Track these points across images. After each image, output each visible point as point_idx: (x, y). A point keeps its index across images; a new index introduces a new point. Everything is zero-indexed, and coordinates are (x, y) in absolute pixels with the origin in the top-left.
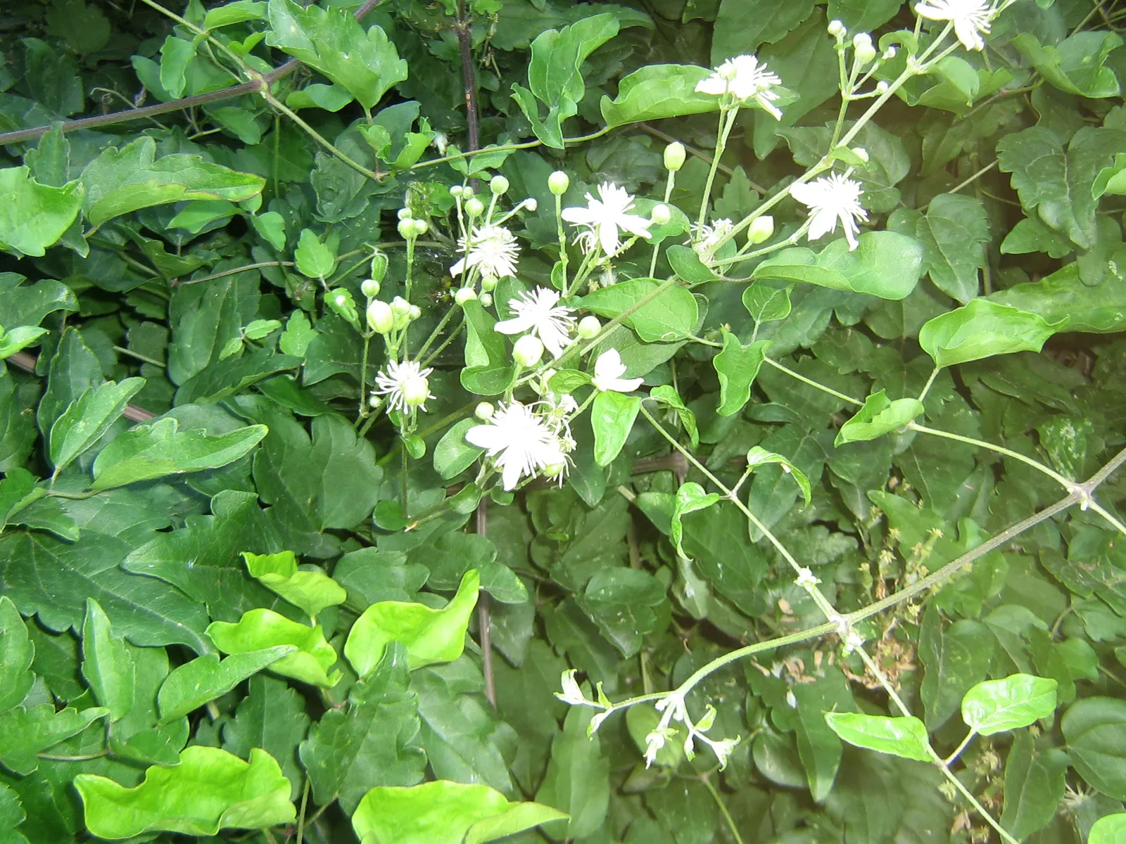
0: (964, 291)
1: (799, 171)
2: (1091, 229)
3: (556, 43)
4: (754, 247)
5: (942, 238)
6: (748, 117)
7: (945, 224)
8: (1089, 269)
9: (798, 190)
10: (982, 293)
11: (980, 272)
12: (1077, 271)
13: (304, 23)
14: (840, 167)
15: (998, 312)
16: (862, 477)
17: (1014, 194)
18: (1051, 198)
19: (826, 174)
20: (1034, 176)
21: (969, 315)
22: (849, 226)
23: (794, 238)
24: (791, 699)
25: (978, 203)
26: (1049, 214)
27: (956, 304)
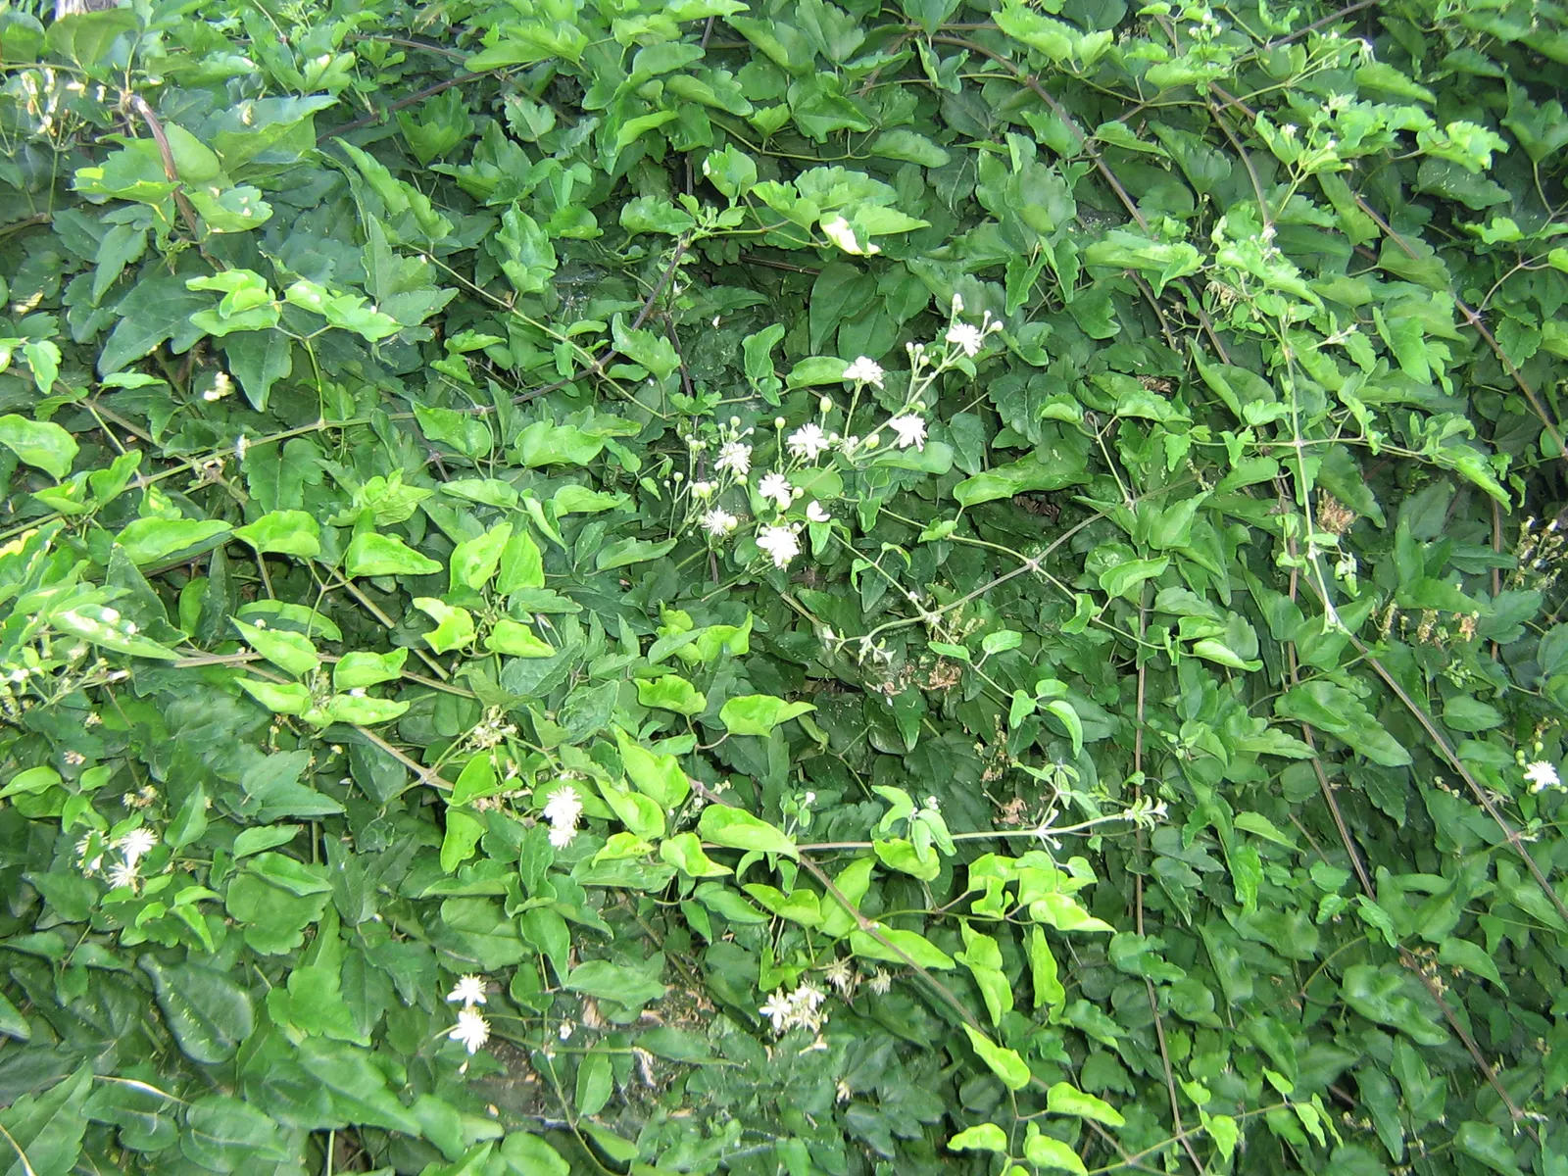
0: (973, 470)
1: (890, 415)
2: (1039, 434)
3: (753, 342)
4: (869, 451)
5: (959, 439)
6: (867, 389)
7: (960, 430)
8: (1041, 454)
9: (892, 423)
10: (983, 470)
11: (982, 459)
12: (1035, 456)
13: (632, 338)
14: (912, 411)
15: (990, 479)
16: (920, 578)
17: (997, 415)
18: (1019, 416)
19: (906, 414)
20: (1008, 405)
21: (976, 481)
22: (919, 441)
23: (892, 446)
24: (890, 702)
25: (978, 418)
26: (1017, 426)
27: (968, 476)
